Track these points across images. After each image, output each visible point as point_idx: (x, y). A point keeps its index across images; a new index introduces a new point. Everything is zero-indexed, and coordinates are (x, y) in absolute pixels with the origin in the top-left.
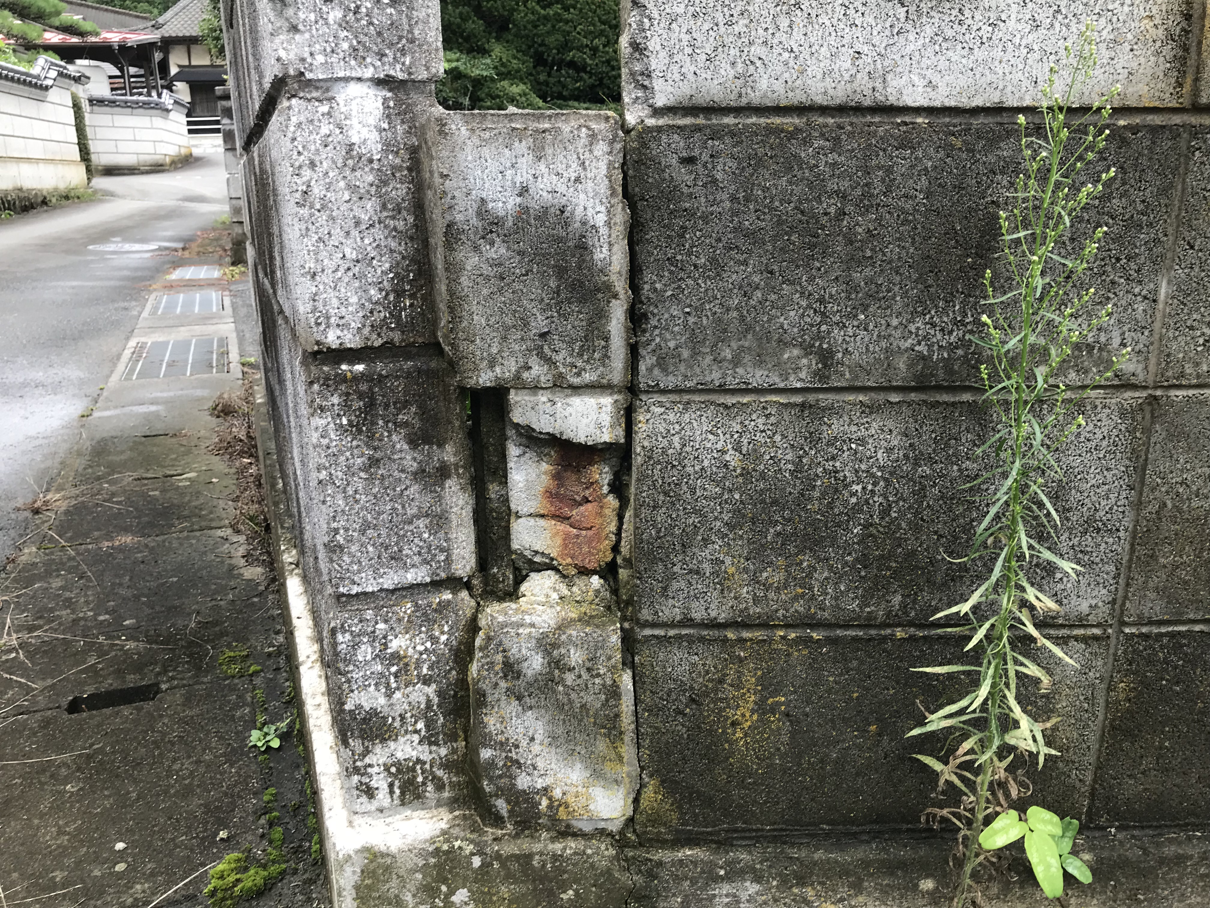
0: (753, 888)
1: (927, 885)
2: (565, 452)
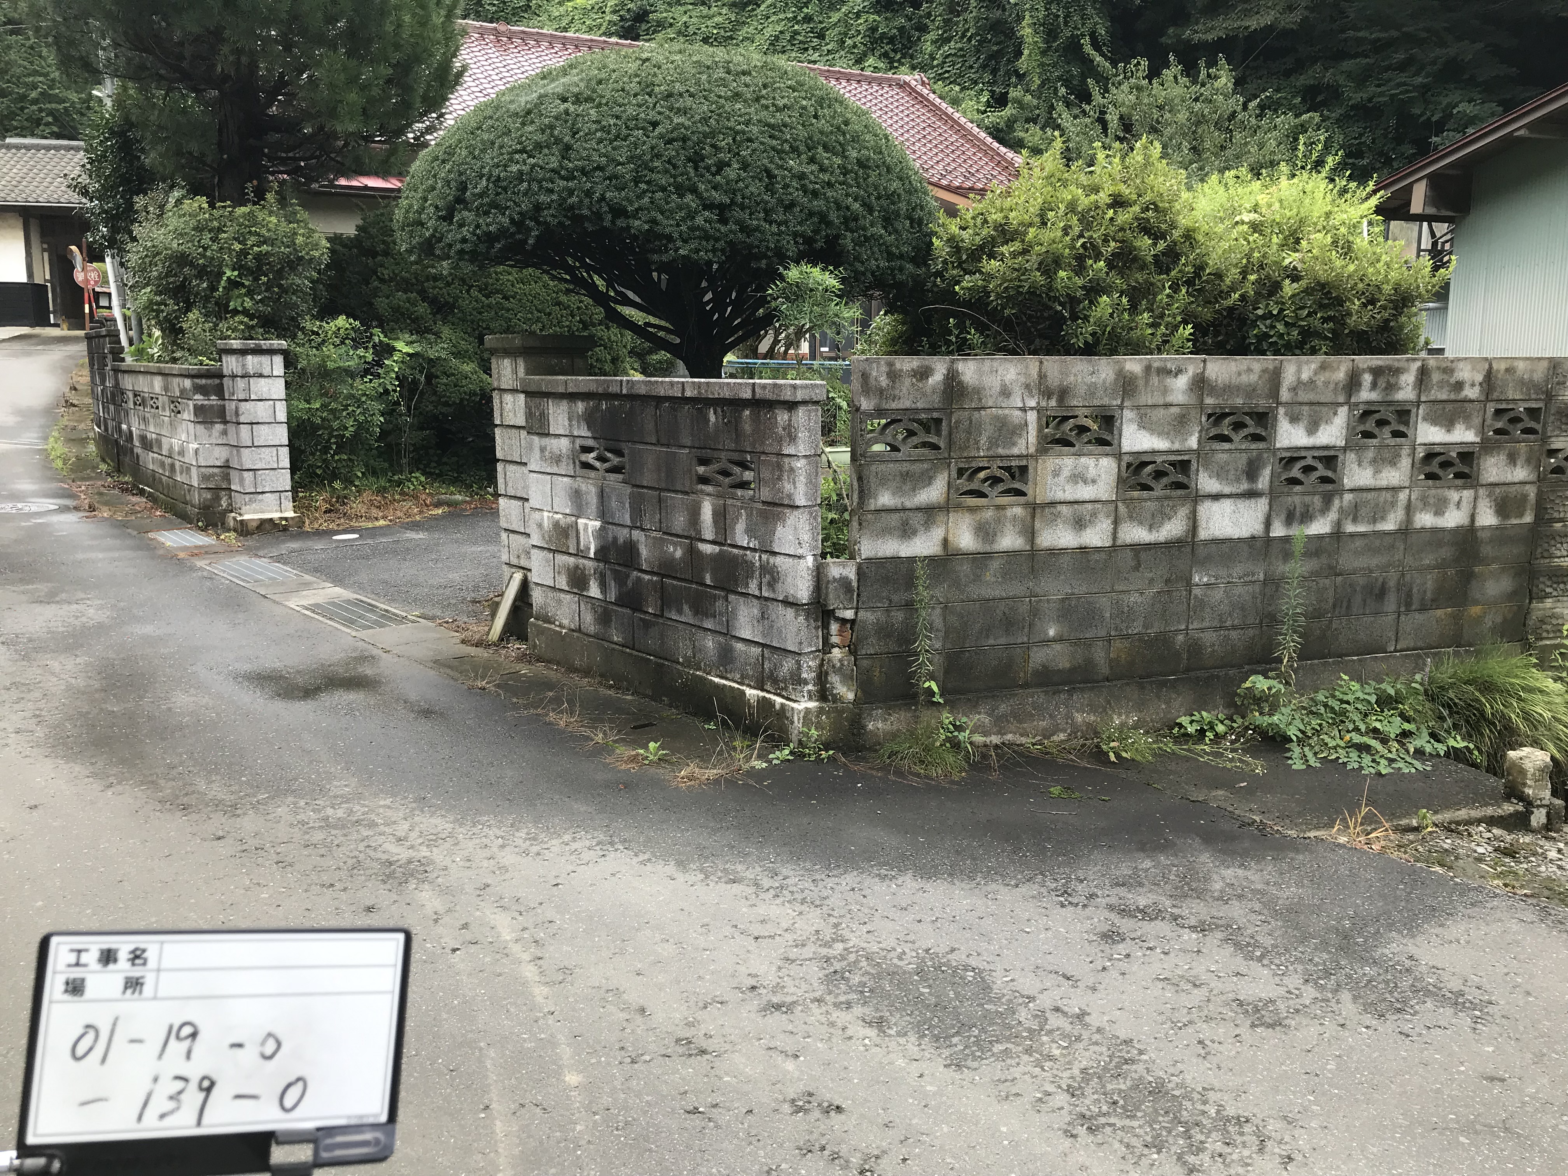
0: (881, 711)
1: (913, 708)
2: (843, 621)
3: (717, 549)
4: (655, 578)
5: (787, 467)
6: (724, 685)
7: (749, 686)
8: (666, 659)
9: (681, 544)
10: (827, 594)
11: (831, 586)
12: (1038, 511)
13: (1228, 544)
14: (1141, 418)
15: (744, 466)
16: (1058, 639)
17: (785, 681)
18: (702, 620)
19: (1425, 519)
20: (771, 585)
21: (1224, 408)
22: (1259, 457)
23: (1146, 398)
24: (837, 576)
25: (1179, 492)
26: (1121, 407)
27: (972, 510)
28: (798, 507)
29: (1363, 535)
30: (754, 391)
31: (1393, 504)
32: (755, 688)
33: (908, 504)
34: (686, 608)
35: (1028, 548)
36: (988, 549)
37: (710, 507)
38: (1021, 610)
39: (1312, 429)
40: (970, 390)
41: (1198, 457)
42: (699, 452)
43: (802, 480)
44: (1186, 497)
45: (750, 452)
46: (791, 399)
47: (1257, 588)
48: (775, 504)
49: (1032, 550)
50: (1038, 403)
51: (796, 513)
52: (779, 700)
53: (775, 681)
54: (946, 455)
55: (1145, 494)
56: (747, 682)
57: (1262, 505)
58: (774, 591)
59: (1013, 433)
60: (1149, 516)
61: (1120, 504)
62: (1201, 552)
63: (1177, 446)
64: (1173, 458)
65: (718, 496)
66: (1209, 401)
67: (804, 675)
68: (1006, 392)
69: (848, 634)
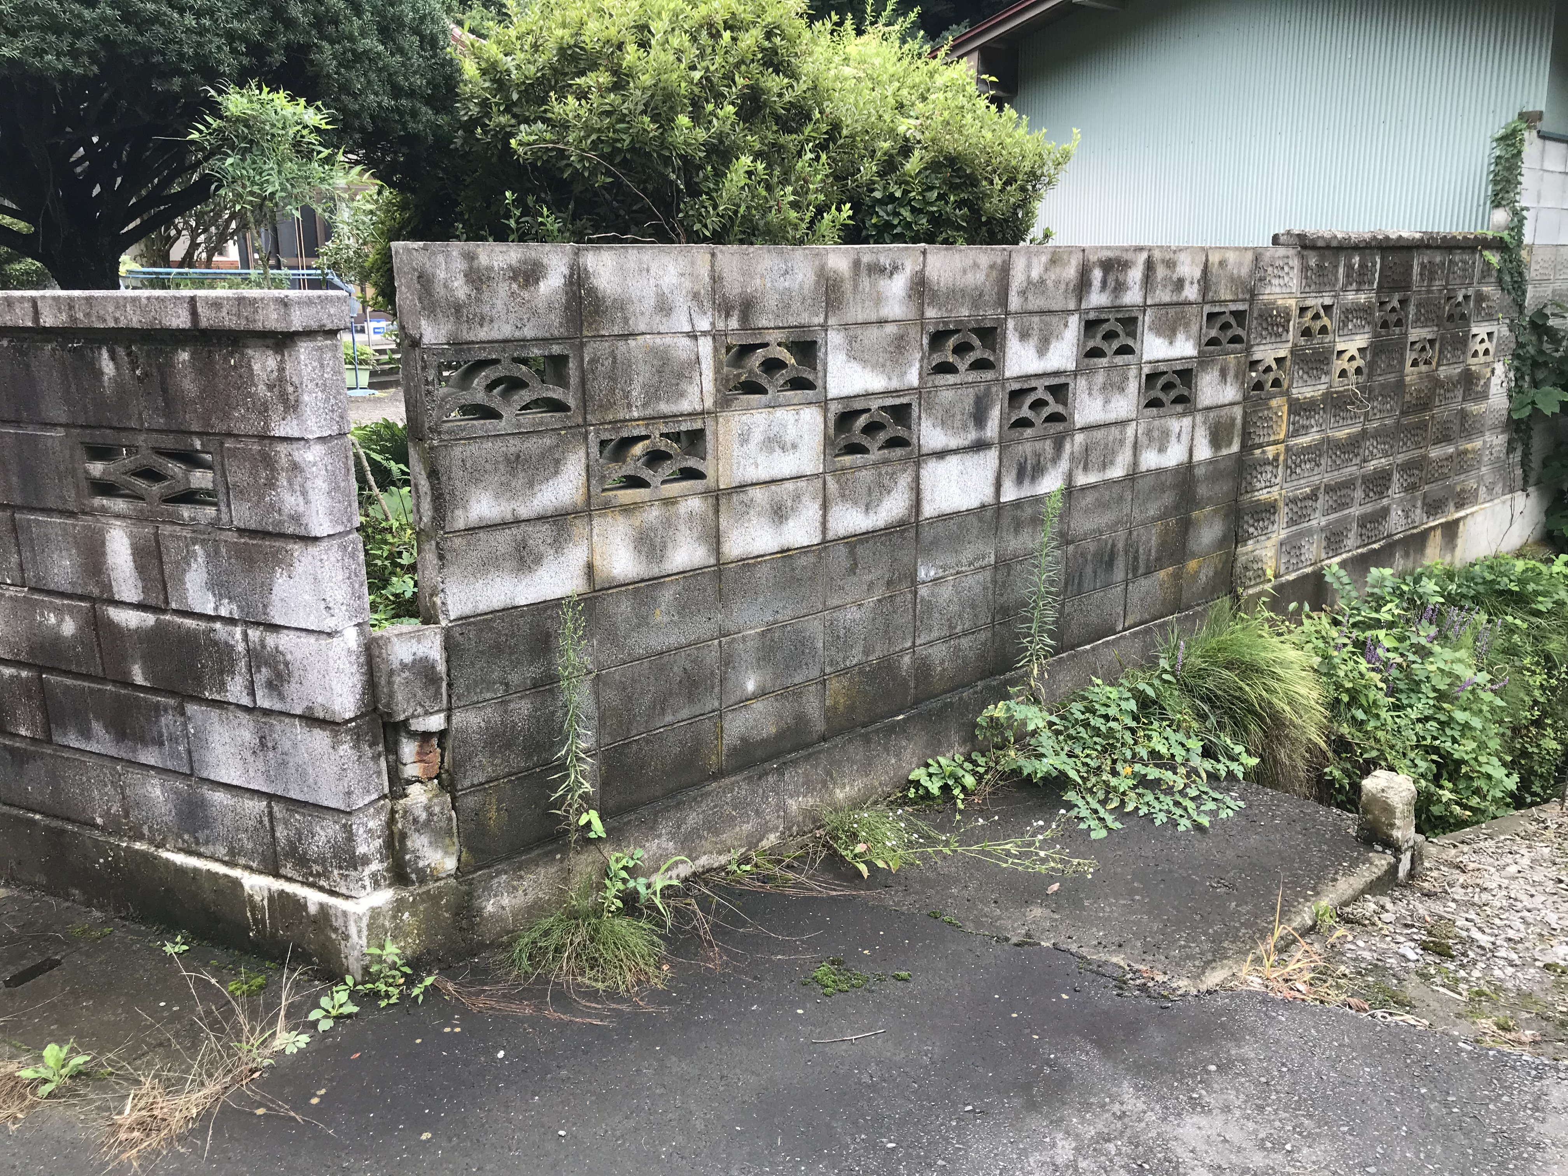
0: (504, 877)
1: (558, 856)
2: (425, 736)
3: (149, 619)
4: (24, 674)
5: (284, 462)
6: (196, 870)
7: (247, 867)
8: (68, 820)
9: (70, 610)
10: (391, 695)
11: (397, 680)
12: (723, 501)
13: (957, 520)
14: (850, 343)
15: (191, 460)
16: (761, 694)
17: (322, 860)
18: (134, 751)
19: (1151, 460)
20: (275, 686)
21: (946, 323)
22: (987, 393)
23: (856, 312)
24: (408, 659)
25: (899, 452)
26: (825, 327)
27: (627, 509)
28: (316, 539)
29: (1093, 487)
30: (194, 313)
31: (1122, 442)
32: (261, 872)
33: (524, 512)
34: (97, 728)
35: (712, 561)
36: (655, 571)
37: (126, 541)
38: (708, 660)
39: (1043, 349)
40: (608, 303)
41: (920, 398)
42: (87, 436)
43: (319, 486)
44: (907, 459)
45: (200, 434)
46: (281, 327)
47: (988, 574)
48: (266, 534)
49: (718, 564)
50: (713, 324)
51: (313, 550)
52: (313, 898)
53: (302, 861)
54: (580, 420)
55: (858, 459)
56: (242, 861)
57: (991, 457)
58: (282, 697)
59: (680, 376)
60: (864, 491)
61: (829, 478)
62: (928, 534)
63: (895, 384)
64: (889, 402)
65: (140, 519)
66: (931, 313)
67: (362, 849)
68: (664, 307)
69: (435, 756)
